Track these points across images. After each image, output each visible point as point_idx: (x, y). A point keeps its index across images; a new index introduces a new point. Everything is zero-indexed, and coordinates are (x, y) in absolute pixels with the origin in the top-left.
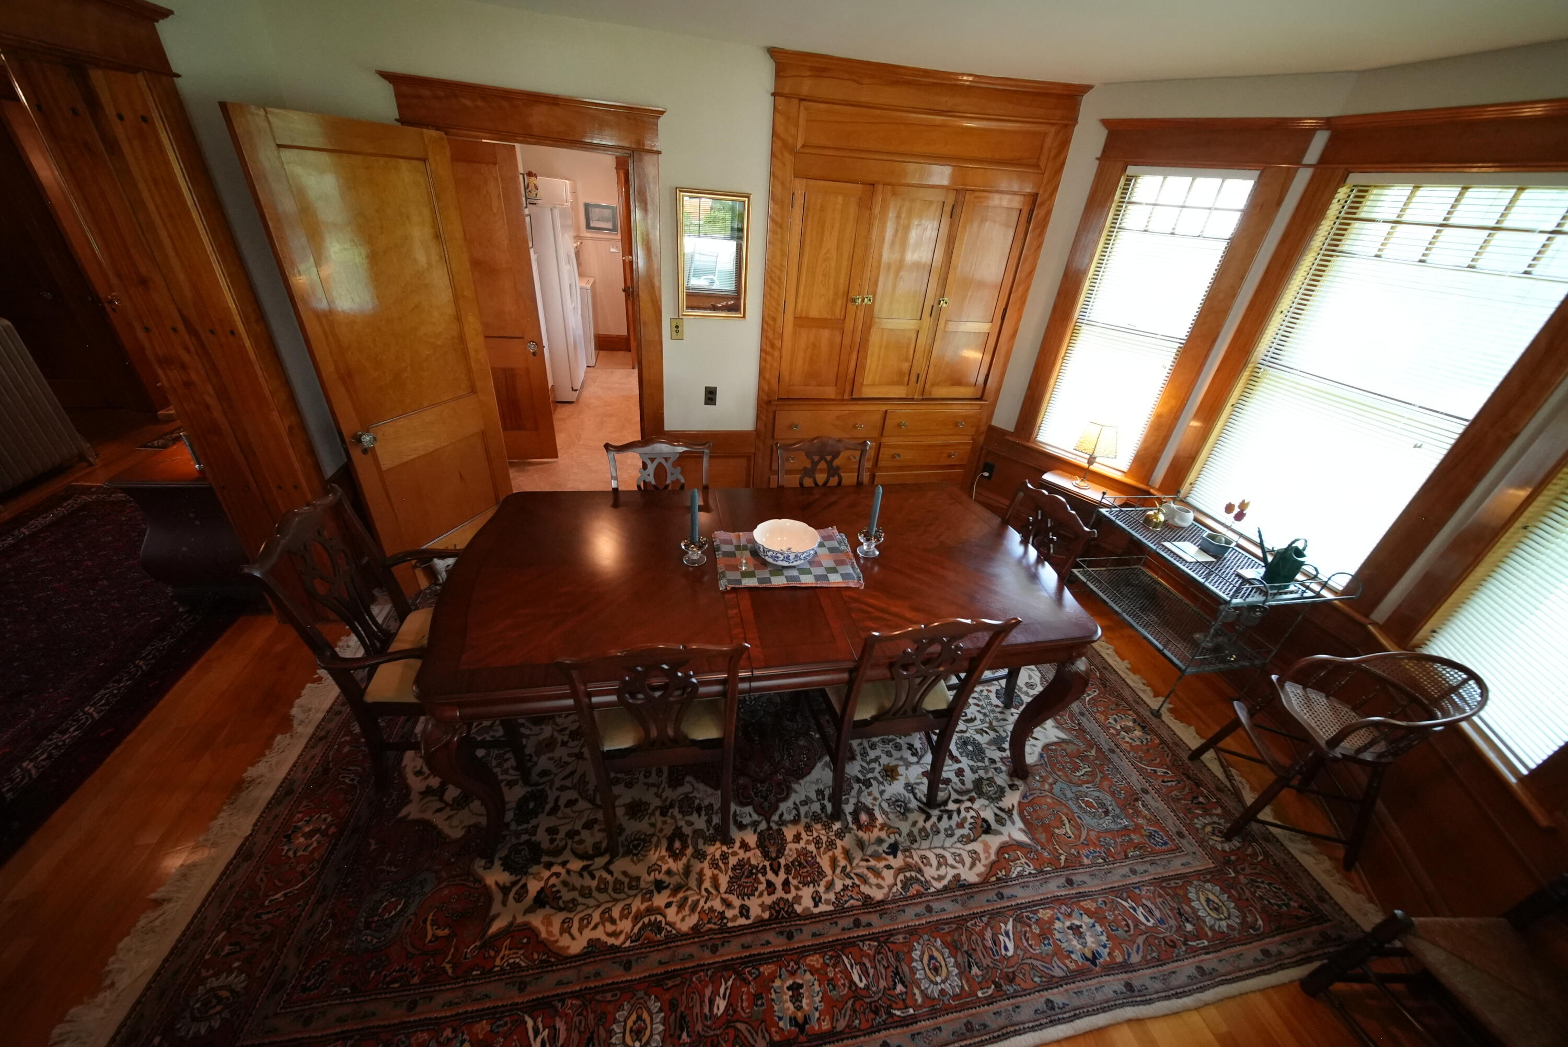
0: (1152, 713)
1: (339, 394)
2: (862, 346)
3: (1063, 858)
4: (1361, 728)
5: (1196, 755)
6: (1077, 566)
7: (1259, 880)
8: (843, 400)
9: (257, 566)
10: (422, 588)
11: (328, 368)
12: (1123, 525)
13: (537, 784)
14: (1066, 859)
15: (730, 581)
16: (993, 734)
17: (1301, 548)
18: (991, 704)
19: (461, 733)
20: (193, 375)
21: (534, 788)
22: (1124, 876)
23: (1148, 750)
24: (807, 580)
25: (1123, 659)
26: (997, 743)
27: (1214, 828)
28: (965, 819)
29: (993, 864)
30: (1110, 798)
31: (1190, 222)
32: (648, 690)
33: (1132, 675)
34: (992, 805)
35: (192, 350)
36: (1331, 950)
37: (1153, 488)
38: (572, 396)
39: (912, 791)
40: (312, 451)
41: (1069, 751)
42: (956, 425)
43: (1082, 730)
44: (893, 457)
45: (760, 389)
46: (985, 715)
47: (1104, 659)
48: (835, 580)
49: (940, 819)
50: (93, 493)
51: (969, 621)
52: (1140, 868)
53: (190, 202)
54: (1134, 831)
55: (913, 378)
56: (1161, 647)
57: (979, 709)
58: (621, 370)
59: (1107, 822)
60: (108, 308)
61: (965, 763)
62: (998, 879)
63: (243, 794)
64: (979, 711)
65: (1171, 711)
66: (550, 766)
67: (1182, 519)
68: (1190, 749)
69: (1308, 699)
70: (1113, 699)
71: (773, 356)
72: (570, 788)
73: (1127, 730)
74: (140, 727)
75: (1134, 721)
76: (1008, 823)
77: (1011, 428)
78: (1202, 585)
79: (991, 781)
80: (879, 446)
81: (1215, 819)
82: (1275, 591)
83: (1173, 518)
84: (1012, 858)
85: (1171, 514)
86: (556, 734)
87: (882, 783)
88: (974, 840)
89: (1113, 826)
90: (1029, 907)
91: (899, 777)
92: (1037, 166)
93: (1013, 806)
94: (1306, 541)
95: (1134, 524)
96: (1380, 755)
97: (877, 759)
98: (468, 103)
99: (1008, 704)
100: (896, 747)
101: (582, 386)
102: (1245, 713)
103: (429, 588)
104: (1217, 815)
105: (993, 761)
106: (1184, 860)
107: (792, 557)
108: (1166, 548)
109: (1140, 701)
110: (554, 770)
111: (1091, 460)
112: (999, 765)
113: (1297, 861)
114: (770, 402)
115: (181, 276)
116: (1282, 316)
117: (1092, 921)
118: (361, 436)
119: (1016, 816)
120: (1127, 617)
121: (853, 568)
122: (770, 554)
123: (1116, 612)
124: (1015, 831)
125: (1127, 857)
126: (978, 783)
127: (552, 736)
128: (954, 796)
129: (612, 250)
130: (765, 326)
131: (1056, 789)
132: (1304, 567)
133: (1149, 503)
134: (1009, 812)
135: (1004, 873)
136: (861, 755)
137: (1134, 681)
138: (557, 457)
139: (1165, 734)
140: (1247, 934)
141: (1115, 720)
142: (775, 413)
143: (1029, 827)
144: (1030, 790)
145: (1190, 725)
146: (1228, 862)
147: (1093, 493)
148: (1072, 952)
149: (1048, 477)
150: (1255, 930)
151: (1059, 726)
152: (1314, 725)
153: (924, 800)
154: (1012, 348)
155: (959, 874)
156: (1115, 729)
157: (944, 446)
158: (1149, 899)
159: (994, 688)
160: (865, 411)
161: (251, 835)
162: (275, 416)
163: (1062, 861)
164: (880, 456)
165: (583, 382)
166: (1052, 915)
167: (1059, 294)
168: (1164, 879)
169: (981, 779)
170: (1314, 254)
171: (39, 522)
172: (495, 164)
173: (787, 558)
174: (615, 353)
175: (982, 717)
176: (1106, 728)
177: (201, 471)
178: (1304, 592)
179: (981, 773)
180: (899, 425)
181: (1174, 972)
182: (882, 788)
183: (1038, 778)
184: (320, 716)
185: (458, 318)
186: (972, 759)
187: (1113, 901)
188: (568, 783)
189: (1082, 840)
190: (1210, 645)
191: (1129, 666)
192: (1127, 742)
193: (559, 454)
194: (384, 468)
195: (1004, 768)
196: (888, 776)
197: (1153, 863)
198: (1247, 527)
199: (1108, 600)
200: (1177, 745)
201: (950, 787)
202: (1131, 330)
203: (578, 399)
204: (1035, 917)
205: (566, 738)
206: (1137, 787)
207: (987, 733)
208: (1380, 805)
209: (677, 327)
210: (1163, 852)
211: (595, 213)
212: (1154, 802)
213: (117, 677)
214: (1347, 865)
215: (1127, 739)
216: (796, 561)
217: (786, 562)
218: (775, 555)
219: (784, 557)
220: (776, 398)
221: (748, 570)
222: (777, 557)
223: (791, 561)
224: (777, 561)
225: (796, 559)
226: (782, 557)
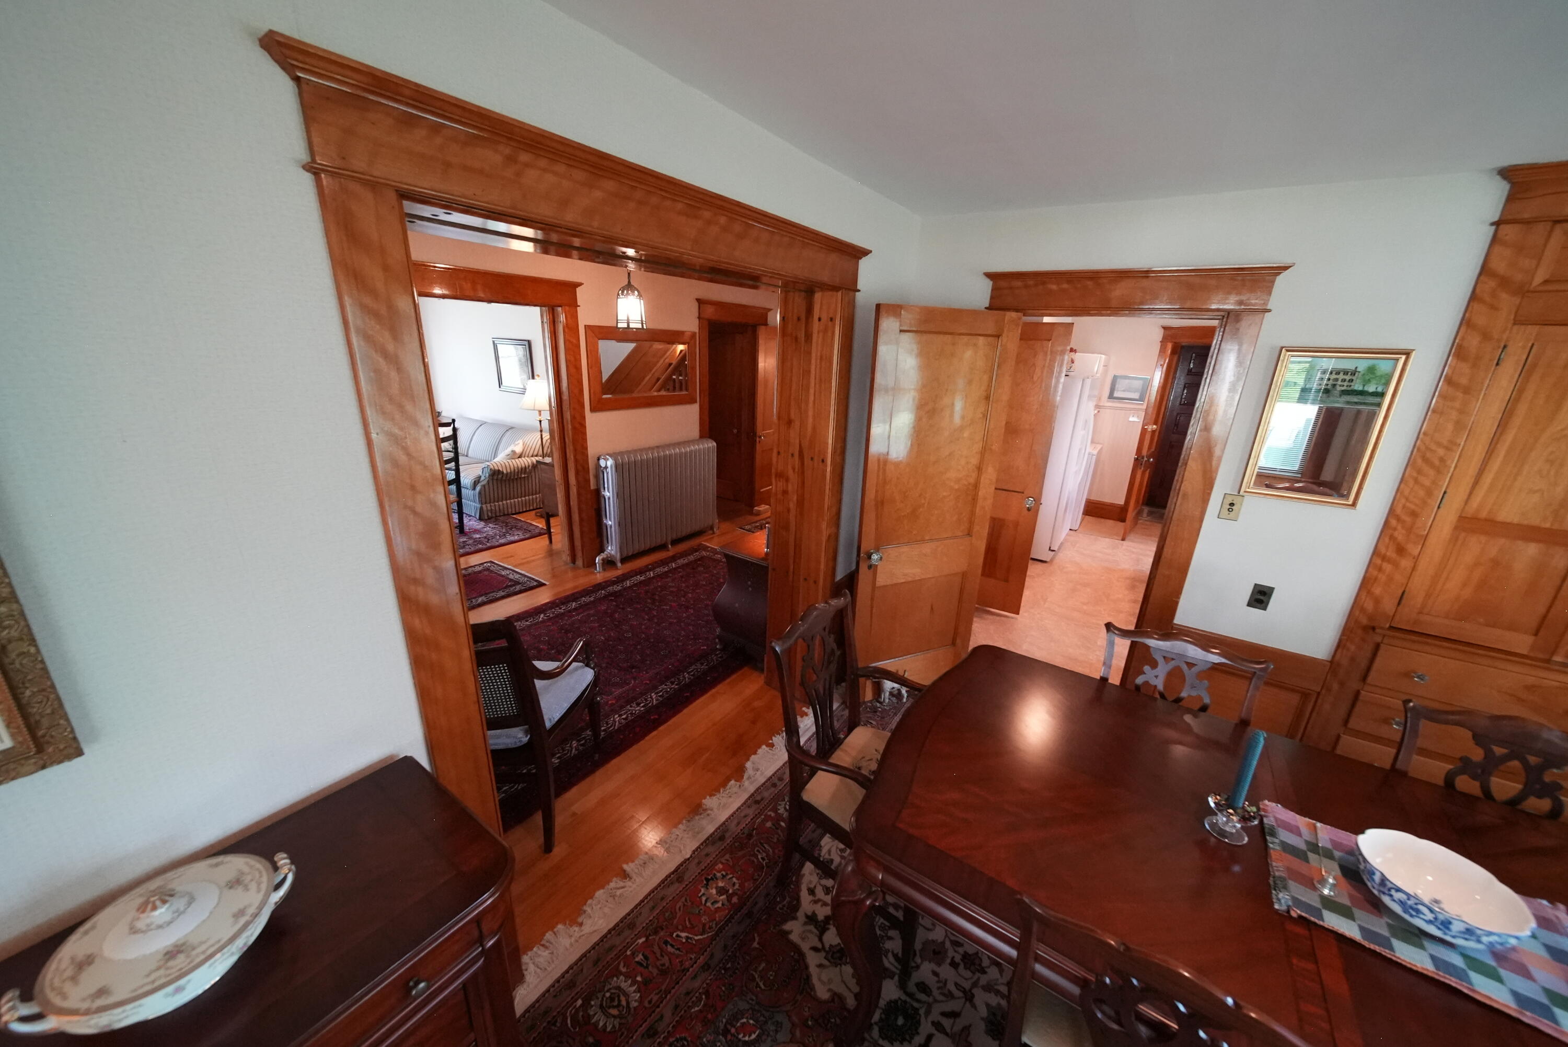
1: (870, 517)
9: (780, 642)
10: (866, 700)
11: (871, 494)
13: (911, 995)
15: (1297, 902)
19: (875, 900)
20: (790, 488)
21: (908, 1000)
24: (1490, 990)
32: (1133, 1018)
35: (796, 470)
38: (1046, 556)
40: (835, 559)
45: (1357, 604)
50: (708, 551)
53: (834, 371)
58: (1107, 540)
60: (758, 439)
63: (697, 818)
66: (931, 981)
71: (1397, 566)
72: (947, 1034)
74: (670, 723)
86: (948, 944)
98: (1054, 287)
101: (1060, 548)
103: (871, 701)
107: (1456, 927)
110: (936, 993)
114: (1373, 628)
115: (810, 420)
118: (872, 554)
122: (1398, 896)
127: (943, 943)
129: (1131, 419)
138: (1018, 614)
142: (1377, 647)
161: (689, 859)
162: (824, 525)
165: (1062, 544)
171: (681, 562)
172: (1049, 340)
173: (1446, 925)
174: (1103, 520)
177: (767, 554)
184: (763, 780)
185: (979, 469)
188: (947, 1023)
193: (1021, 612)
194: (878, 584)
203: (1052, 560)
205: (958, 959)
209: (1232, 504)
211: (1121, 384)
213: (673, 680)
216: (1466, 939)
217: (1439, 929)
218: (1413, 905)
219: (1436, 918)
220: (1388, 626)
221: (1337, 899)
222: (1418, 911)
223: (1453, 934)
224: (1411, 916)
225: (1467, 936)
226: (1430, 916)
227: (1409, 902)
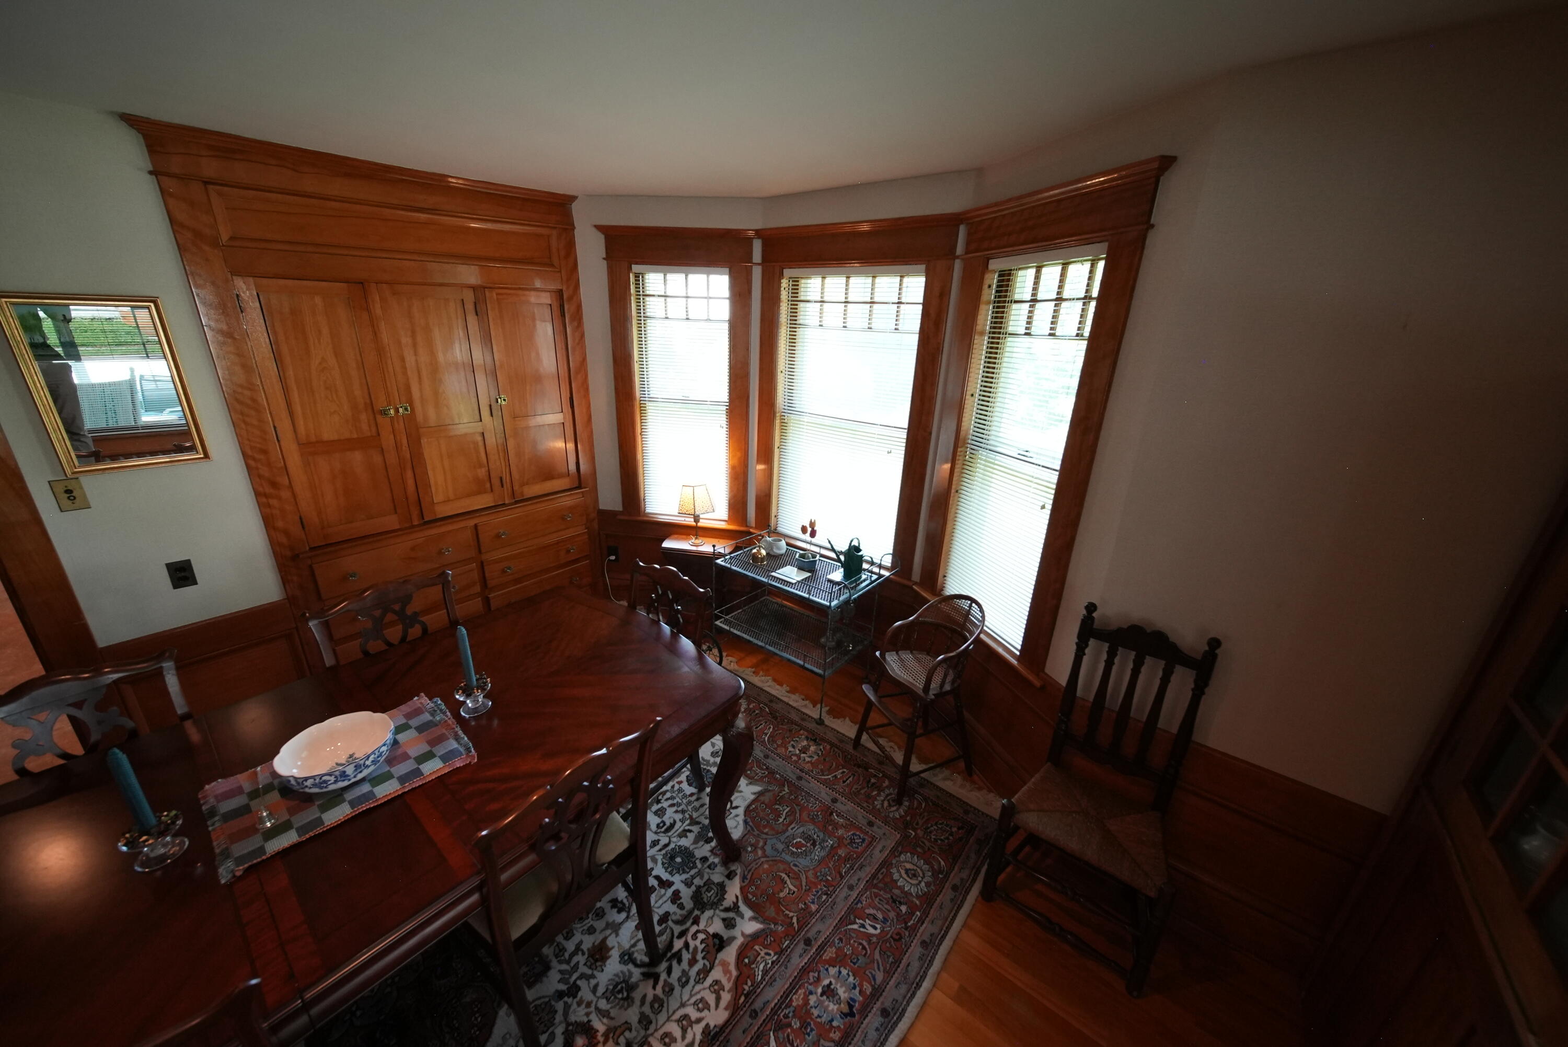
0: (817, 723)
2: (417, 460)
3: (795, 920)
4: (936, 669)
5: (857, 741)
6: (718, 618)
7: (929, 825)
8: (413, 527)
12: (740, 570)
14: (798, 919)
15: (239, 861)
16: (696, 829)
17: (857, 545)
18: (685, 796)
22: (846, 898)
23: (825, 760)
24: (387, 790)
25: (781, 684)
26: (702, 838)
27: (888, 801)
28: (696, 948)
29: (738, 978)
30: (812, 827)
31: (697, 309)
33: (793, 697)
34: (717, 911)
36: (985, 851)
37: (751, 528)
39: (632, 960)
41: (767, 801)
42: (563, 518)
43: (772, 773)
44: (504, 571)
45: (274, 544)
46: (683, 812)
47: (768, 693)
48: (433, 768)
49: (669, 971)
51: (604, 751)
52: (853, 881)
54: (839, 846)
55: (496, 482)
56: (801, 663)
57: (674, 809)
59: (818, 853)
61: (678, 880)
62: (747, 996)
64: (676, 812)
65: (829, 712)
67: (779, 548)
68: (851, 739)
69: (901, 660)
70: (785, 727)
71: (279, 498)
73: (804, 750)
75: (807, 738)
76: (738, 919)
77: (619, 507)
78: (808, 599)
79: (709, 883)
80: (482, 565)
81: (887, 791)
82: (854, 584)
83: (772, 549)
84: (752, 958)
85: (769, 547)
87: (593, 976)
88: (712, 968)
89: (823, 854)
90: (782, 1004)
91: (610, 953)
92: (552, 265)
93: (737, 897)
94: (858, 539)
95: (745, 565)
96: (953, 682)
97: (578, 948)
99: (701, 789)
100: (597, 915)
102: (872, 692)
104: (887, 787)
105: (704, 859)
106: (880, 847)
107: (350, 770)
108: (775, 577)
109: (805, 717)
111: (697, 519)
112: (711, 859)
113: (944, 790)
114: (299, 556)
116: (783, 375)
117: (836, 969)
119: (743, 908)
120: (770, 648)
121: (457, 738)
122: (310, 782)
123: (761, 647)
124: (749, 926)
125: (842, 877)
126: (697, 897)
128: (677, 929)
130: (252, 463)
131: (768, 848)
132: (865, 558)
133: (751, 543)
134: (735, 908)
135: (749, 983)
136: (556, 956)
137: (795, 701)
139: (830, 736)
140: (940, 879)
141: (793, 747)
142: (311, 568)
143: (759, 912)
144: (746, 867)
145: (844, 717)
146: (907, 825)
147: (706, 548)
148: (832, 1020)
149: (667, 544)
150: (942, 873)
151: (752, 781)
152: (911, 680)
153: (646, 959)
154: (592, 432)
155: (707, 1025)
156: (796, 755)
157: (558, 543)
158: (870, 906)
159: (683, 777)
160: (449, 532)
163: (795, 925)
164: (487, 575)
166: (805, 993)
167: (616, 378)
168: (874, 876)
169: (699, 888)
170: (785, 327)
173: (344, 775)
175: (680, 816)
176: (787, 759)
178: (871, 577)
179: (697, 881)
180: (498, 536)
181: (908, 965)
182: (593, 982)
183: (749, 849)
186: (684, 872)
187: (846, 931)
189: (804, 888)
190: (834, 643)
191: (788, 689)
192: (808, 762)
195: (717, 860)
196: (596, 961)
197: (861, 867)
198: (820, 539)
199: (751, 639)
200: (841, 741)
201: (670, 923)
202: (686, 401)
204: (792, 1009)
206: (828, 801)
207: (690, 831)
208: (966, 715)
209: (68, 492)
210: (865, 851)
212: (845, 806)
214: (968, 773)
215: (808, 759)
216: (361, 772)
217: (344, 780)
218: (320, 781)
219: (336, 777)
220: (308, 548)
221: (280, 822)
222: (325, 782)
223: (352, 776)
224: (326, 787)
225: (359, 770)
226: (332, 779)
227: (317, 781)
